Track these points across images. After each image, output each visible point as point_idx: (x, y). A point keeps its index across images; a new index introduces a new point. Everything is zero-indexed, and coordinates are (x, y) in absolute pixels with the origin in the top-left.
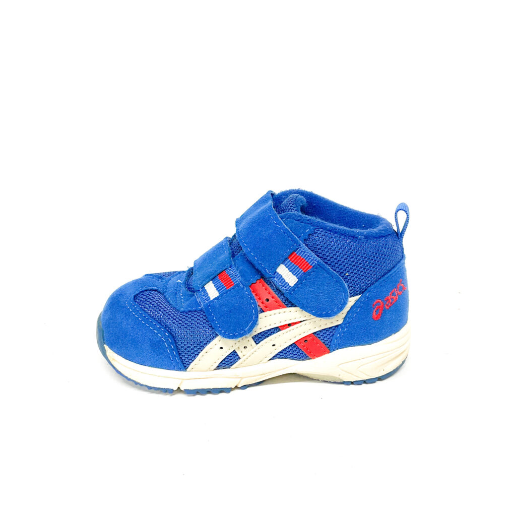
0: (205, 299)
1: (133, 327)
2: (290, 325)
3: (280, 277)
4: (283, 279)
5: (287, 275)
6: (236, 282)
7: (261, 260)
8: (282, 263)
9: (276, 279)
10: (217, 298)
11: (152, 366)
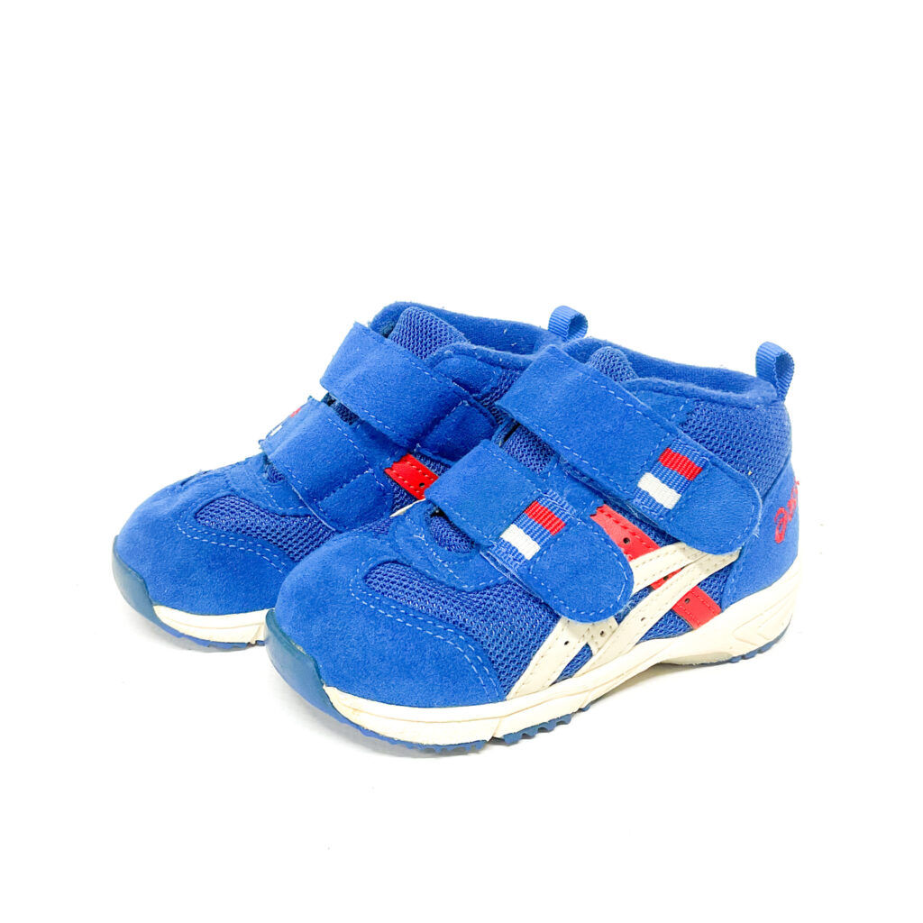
0: (515, 560)
1: (393, 639)
2: (666, 578)
3: (645, 495)
4: (651, 498)
5: (659, 491)
6: (565, 517)
7: (607, 471)
8: (649, 471)
9: (637, 500)
10: (539, 554)
11: (446, 703)
